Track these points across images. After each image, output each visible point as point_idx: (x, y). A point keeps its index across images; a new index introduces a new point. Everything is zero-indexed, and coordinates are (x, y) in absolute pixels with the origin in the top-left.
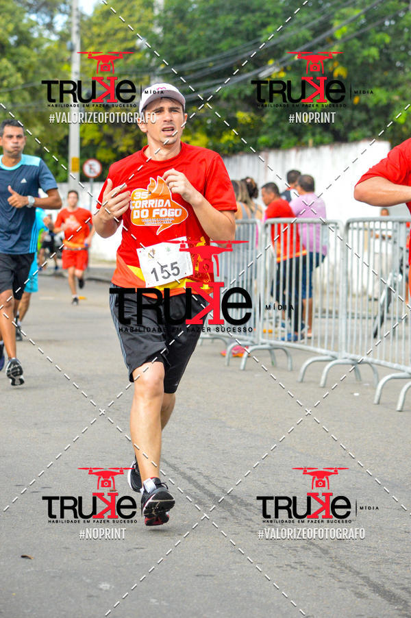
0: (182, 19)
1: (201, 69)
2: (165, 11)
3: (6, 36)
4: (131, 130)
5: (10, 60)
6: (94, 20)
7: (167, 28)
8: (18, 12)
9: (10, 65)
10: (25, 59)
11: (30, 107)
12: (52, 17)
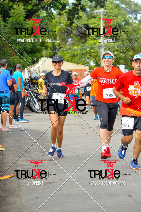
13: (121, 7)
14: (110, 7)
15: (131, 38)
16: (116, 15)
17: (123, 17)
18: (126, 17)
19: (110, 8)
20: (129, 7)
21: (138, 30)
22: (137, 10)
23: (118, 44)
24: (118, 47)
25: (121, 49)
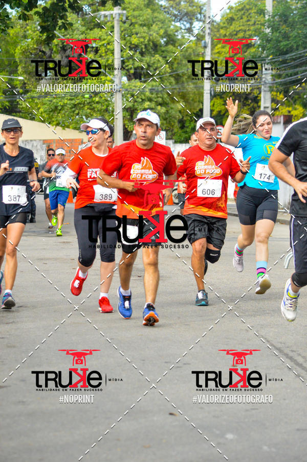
0: (285, 22)
1: (300, 58)
2: (273, 17)
3: (159, 38)
4: (247, 103)
5: (161, 56)
6: (222, 25)
7: (275, 29)
8: (167, 21)
9: (161, 59)
10: (172, 54)
11: (175, 89)
12: (191, 24)
13: (158, 4)
14: (133, 4)
15: (180, 72)
16: (146, 22)
17: (161, 28)
18: (170, 27)
19: (133, 6)
20: (174, 5)
21: (194, 55)
22: (191, 11)
23: (153, 86)
24: (151, 91)
25: (158, 97)
